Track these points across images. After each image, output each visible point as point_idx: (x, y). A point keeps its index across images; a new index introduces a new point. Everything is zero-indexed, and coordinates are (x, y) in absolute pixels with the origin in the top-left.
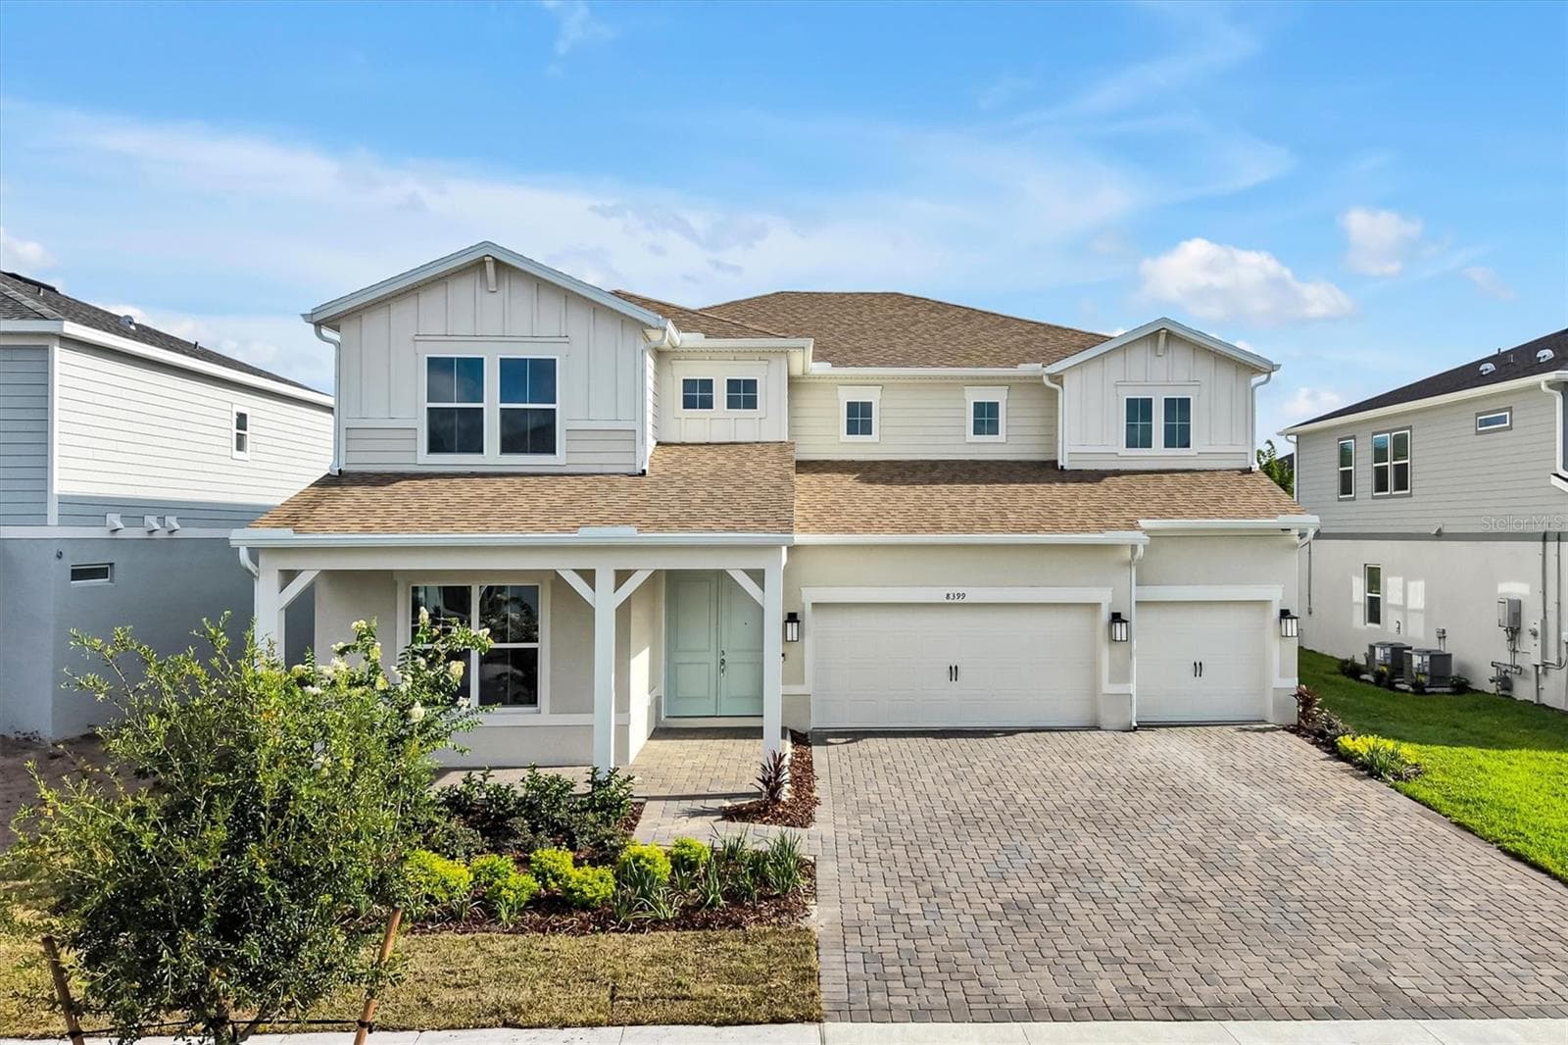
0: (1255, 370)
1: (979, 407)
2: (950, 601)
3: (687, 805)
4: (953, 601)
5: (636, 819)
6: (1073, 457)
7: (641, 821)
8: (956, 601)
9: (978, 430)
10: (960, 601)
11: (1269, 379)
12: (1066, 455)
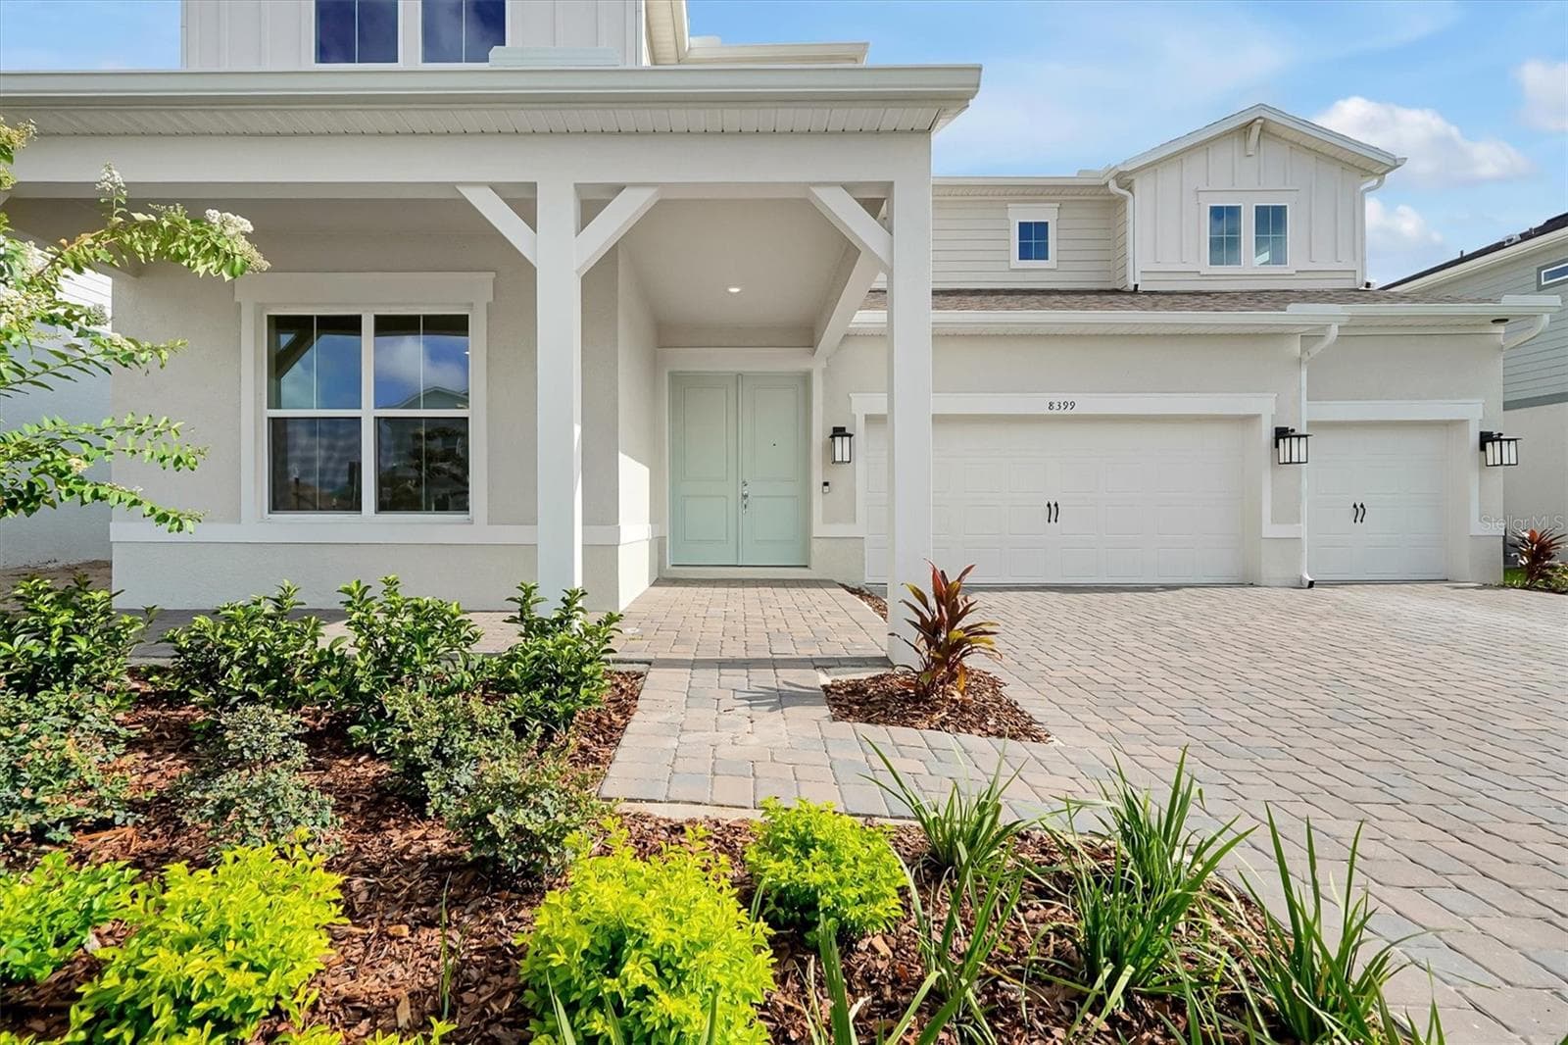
0: (1366, 173)
1: (1025, 228)
2: (1054, 412)
3: (766, 678)
4: (1058, 412)
5: (625, 711)
6: (1147, 277)
7: (637, 716)
8: (1062, 412)
9: (1024, 254)
10: (1068, 411)
11: (1380, 182)
12: (1138, 273)
